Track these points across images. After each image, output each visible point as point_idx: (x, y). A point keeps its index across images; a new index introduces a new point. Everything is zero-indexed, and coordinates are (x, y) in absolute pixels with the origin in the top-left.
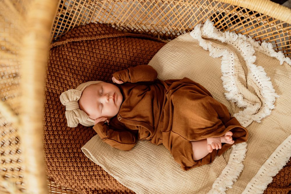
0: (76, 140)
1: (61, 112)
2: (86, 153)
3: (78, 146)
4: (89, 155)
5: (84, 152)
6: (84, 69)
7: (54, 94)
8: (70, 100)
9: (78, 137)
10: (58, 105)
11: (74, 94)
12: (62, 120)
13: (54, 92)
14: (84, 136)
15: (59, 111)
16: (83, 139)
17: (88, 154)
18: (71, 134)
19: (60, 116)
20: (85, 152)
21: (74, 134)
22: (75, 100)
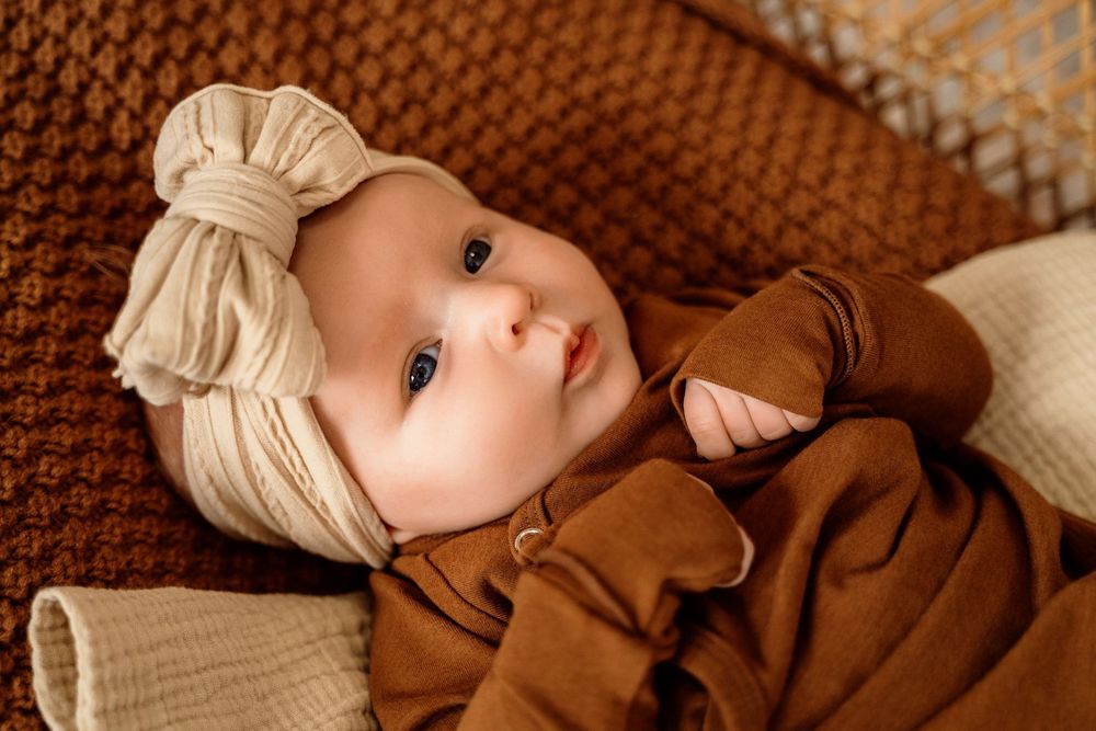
0: (27, 527)
1: (52, 258)
2: (48, 666)
3: (16, 577)
4: (71, 699)
5: (43, 644)
6: (405, 107)
7: (81, 117)
8: (261, 153)
9: (58, 521)
10: (62, 205)
11: (316, 129)
12: (22, 323)
13: (96, 103)
14: (114, 548)
15: (40, 248)
16: (88, 560)
17: (65, 683)
18: (20, 454)
19: (26, 282)
20: (45, 653)
21: (48, 474)
22: (300, 174)
